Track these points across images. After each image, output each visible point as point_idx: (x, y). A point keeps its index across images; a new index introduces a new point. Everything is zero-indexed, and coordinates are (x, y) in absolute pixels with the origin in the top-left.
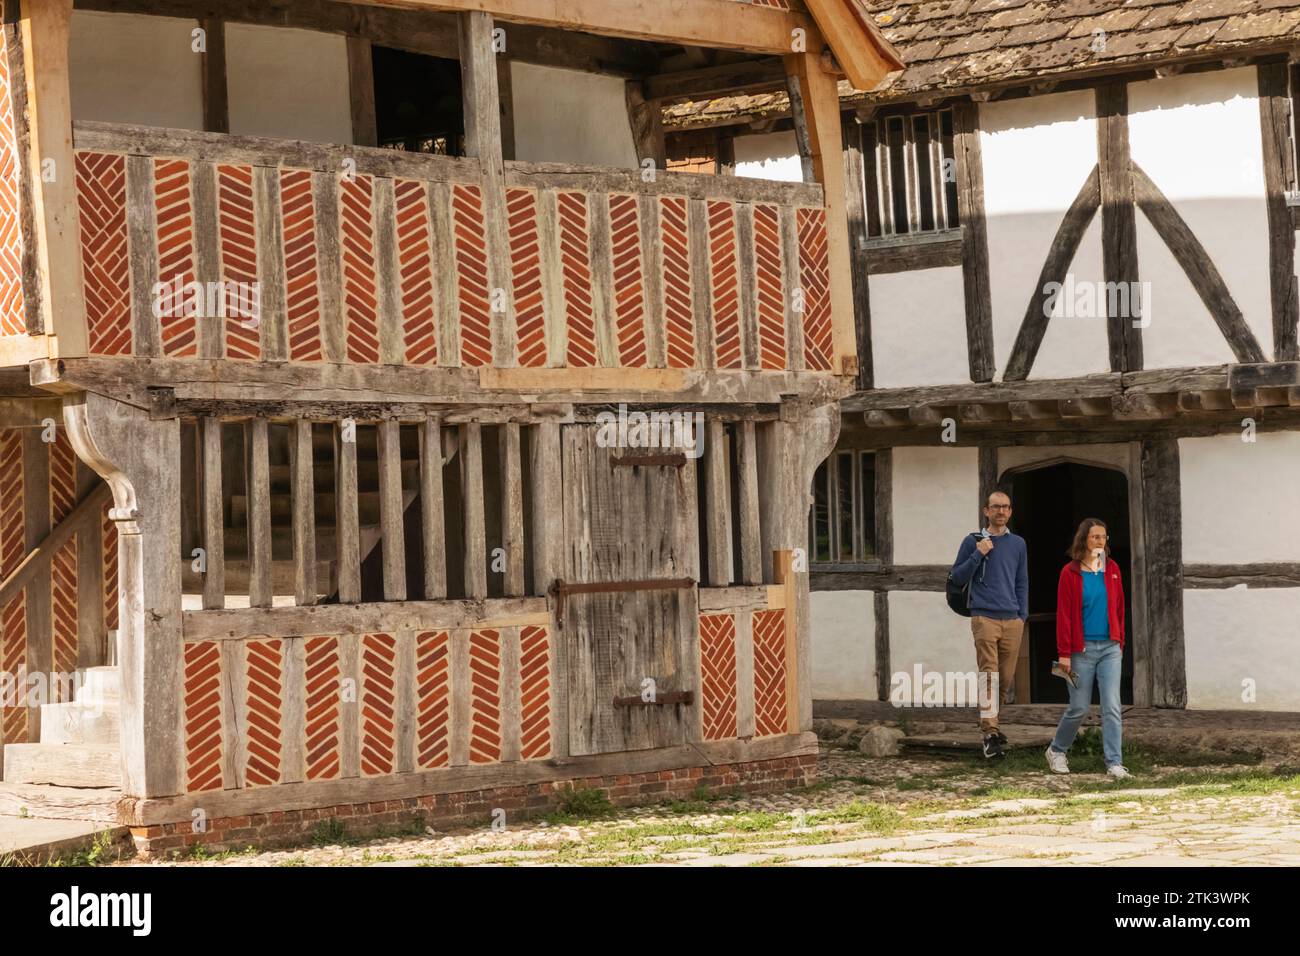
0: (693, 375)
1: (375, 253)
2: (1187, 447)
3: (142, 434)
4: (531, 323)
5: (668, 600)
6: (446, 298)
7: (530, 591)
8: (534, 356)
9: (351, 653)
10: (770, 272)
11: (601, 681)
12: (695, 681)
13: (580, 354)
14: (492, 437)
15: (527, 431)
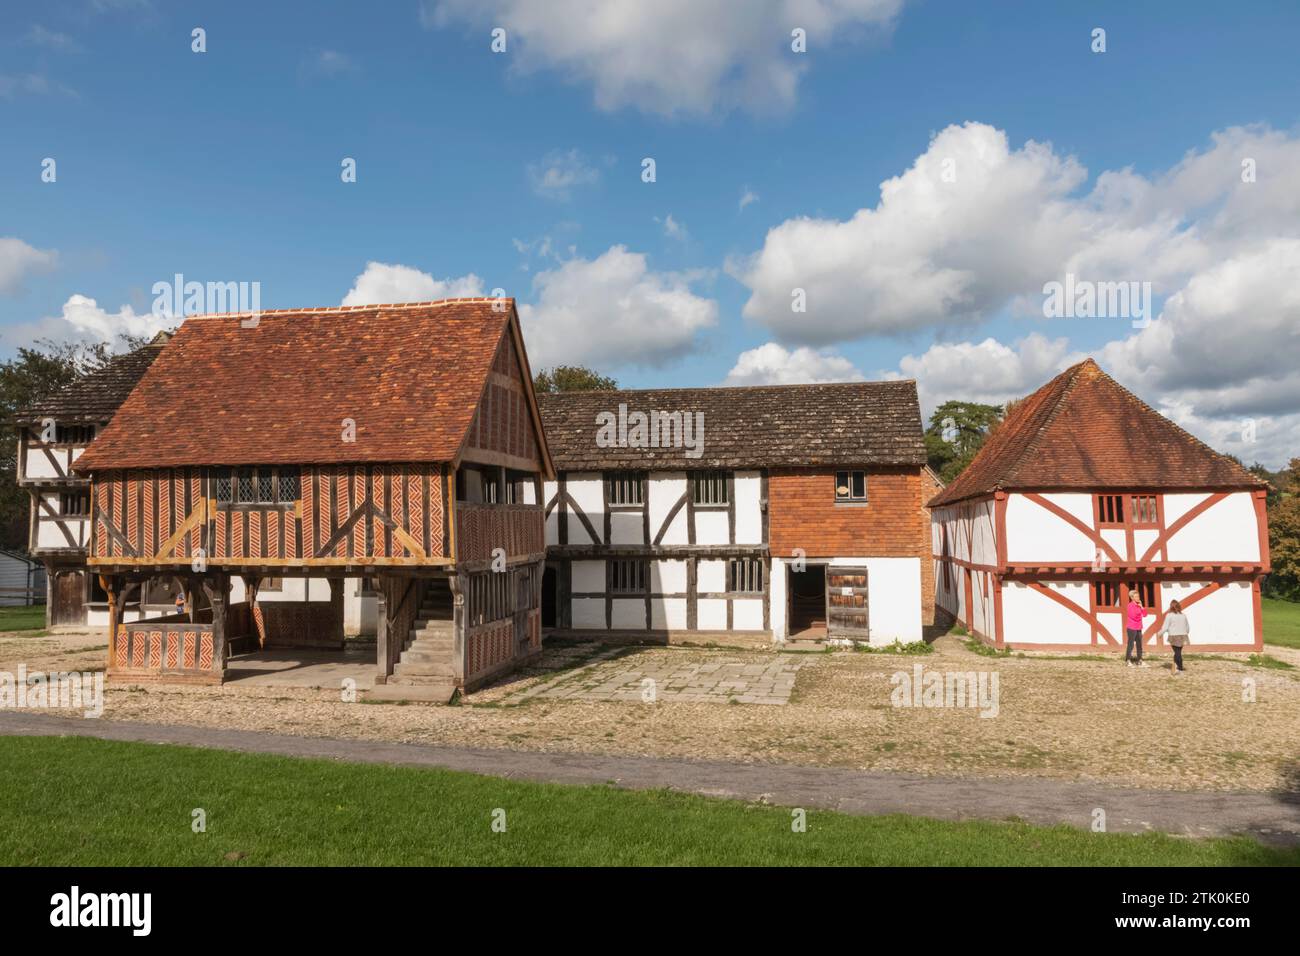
0: (529, 555)
2: (575, 565)
3: (464, 582)
5: (525, 614)
7: (510, 615)
9: (489, 635)
10: (537, 529)
11: (518, 635)
12: (529, 634)
13: (516, 553)
14: (505, 576)
15: (509, 573)
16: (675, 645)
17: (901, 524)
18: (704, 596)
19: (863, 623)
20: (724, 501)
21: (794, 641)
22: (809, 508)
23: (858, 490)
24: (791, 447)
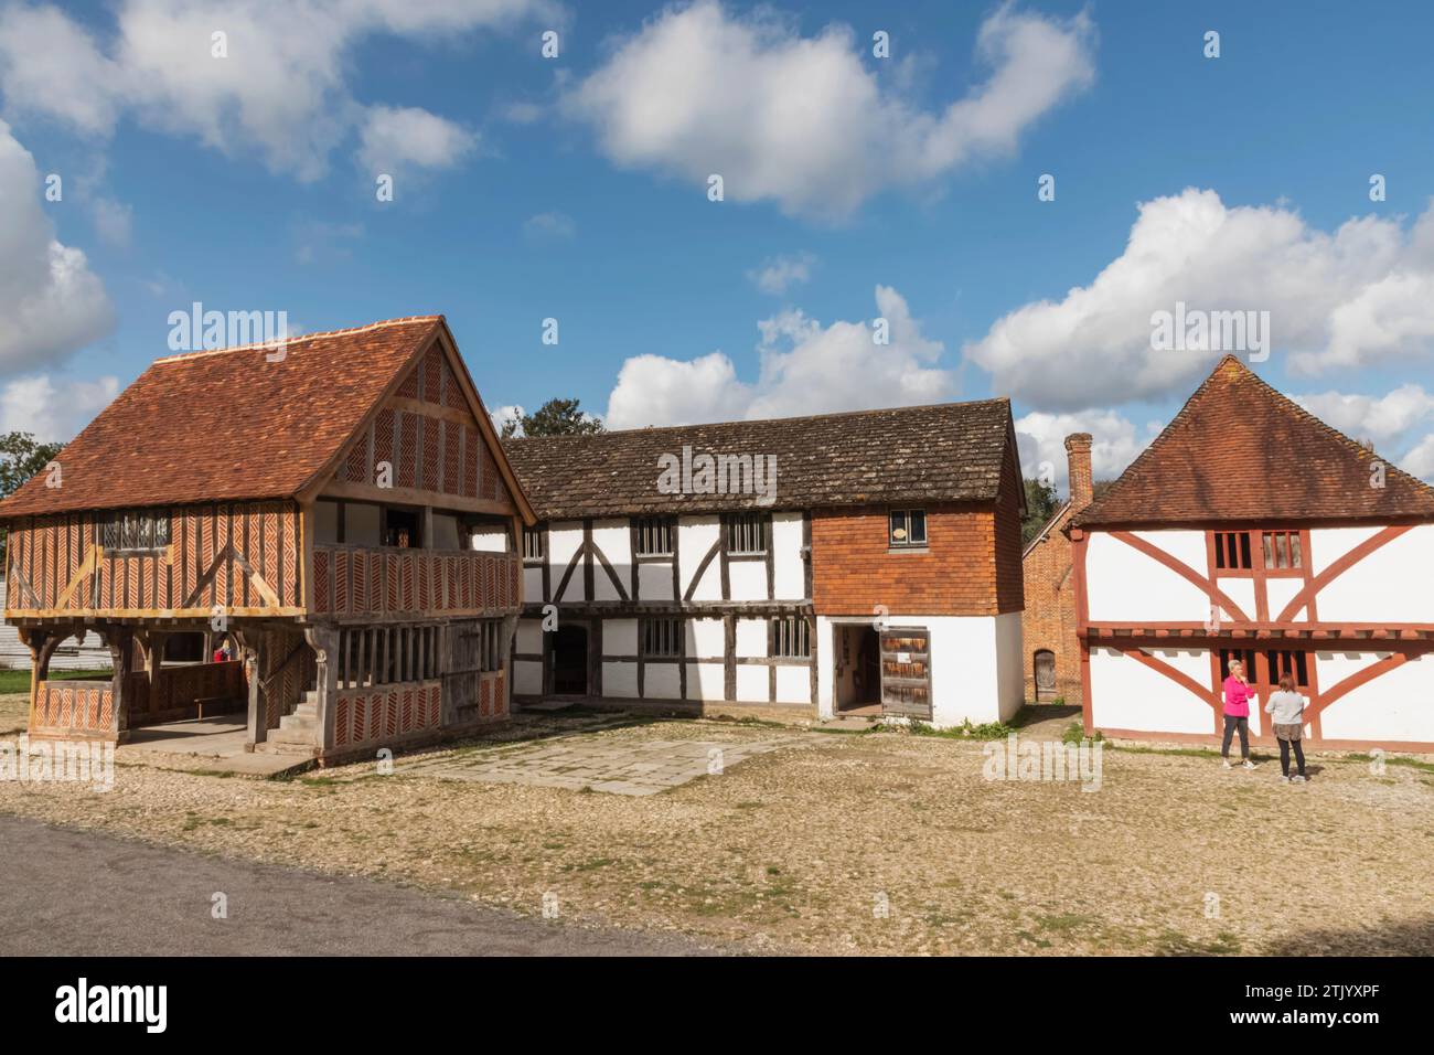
0: (482, 609)
1: (397, 578)
2: (605, 623)
3: (329, 636)
4: (439, 597)
5: (472, 677)
6: (416, 591)
7: (435, 676)
8: (439, 606)
9: (385, 700)
10: (503, 579)
11: (454, 700)
12: (479, 700)
13: (452, 606)
14: (427, 631)
15: (436, 628)
16: (711, 718)
17: (971, 575)
18: (743, 661)
19: (924, 697)
20: (762, 549)
21: (843, 718)
22: (858, 556)
23: (918, 533)
24: (838, 483)
